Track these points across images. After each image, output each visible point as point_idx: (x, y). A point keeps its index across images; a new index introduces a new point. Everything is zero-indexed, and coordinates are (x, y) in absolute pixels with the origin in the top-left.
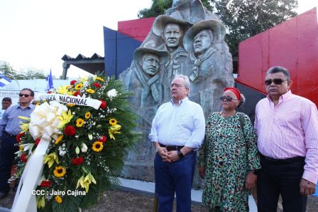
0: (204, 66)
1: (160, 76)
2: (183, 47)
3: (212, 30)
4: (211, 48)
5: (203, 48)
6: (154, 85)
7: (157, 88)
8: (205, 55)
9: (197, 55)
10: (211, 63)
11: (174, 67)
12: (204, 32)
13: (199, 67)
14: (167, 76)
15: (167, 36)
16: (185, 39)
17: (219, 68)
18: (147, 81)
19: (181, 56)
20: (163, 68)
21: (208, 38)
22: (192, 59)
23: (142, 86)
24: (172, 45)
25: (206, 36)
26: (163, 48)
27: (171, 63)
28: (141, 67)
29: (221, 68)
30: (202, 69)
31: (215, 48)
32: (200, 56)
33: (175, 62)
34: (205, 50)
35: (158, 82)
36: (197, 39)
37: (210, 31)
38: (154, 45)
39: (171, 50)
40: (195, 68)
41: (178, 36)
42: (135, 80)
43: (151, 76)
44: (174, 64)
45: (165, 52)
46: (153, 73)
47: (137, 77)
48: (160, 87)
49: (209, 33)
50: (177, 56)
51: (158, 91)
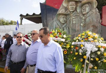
0: (87, 20)
1: (67, 24)
2: (77, 11)
3: (91, 4)
4: (90, 12)
5: (87, 12)
6: (65, 27)
7: (66, 29)
8: (88, 15)
9: (83, 15)
10: (90, 18)
11: (73, 20)
12: (87, 5)
13: (85, 20)
14: (70, 24)
15: (70, 7)
16: (78, 8)
17: (94, 21)
18: (62, 26)
19: (76, 15)
20: (68, 21)
21: (89, 7)
22: (81, 17)
23: (60, 28)
24: (72, 11)
25: (88, 7)
26: (68, 12)
27: (72, 18)
28: (59, 21)
29: (95, 20)
30: (87, 21)
31: (92, 11)
32: (85, 15)
33: (74, 18)
34: (88, 13)
35: (66, 26)
36: (84, 8)
37: (90, 4)
38: (64, 11)
39: (71, 12)
40: (83, 20)
41: (74, 7)
42: (57, 26)
43: (64, 24)
44: (73, 19)
45: (69, 14)
46: (64, 23)
47: (58, 25)
48: (68, 28)
49: (89, 5)
50: (74, 15)
51: (67, 30)
